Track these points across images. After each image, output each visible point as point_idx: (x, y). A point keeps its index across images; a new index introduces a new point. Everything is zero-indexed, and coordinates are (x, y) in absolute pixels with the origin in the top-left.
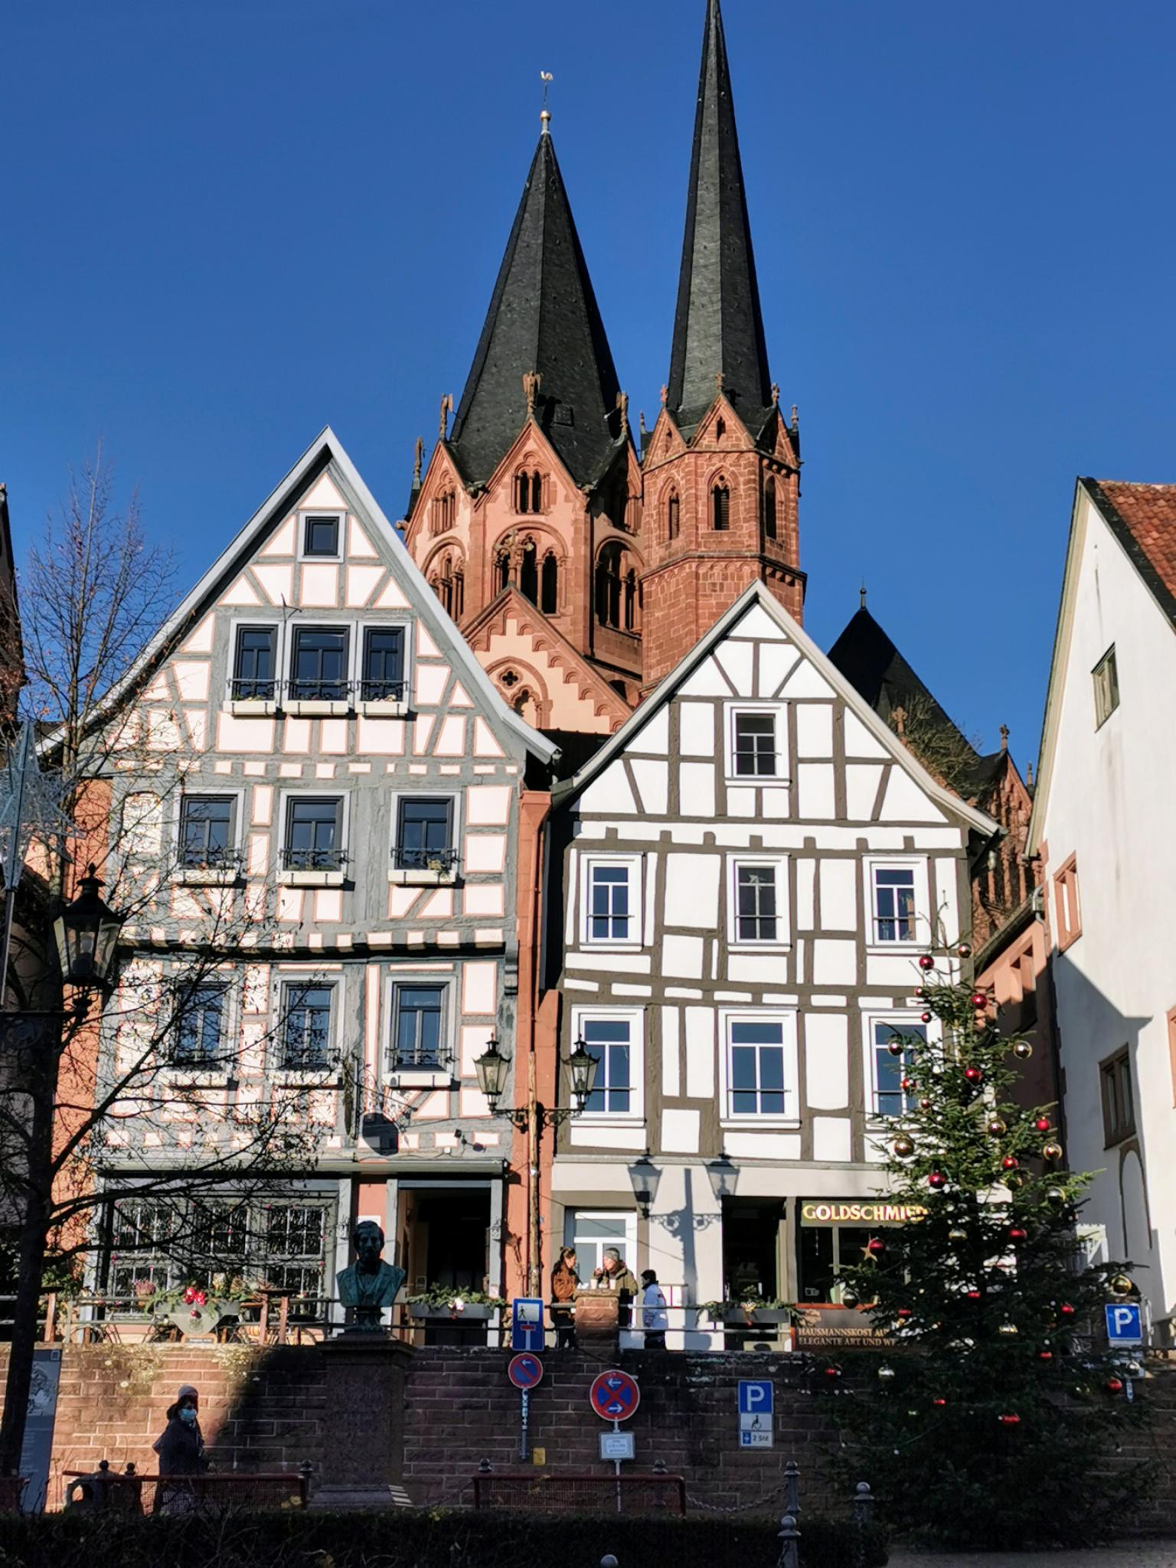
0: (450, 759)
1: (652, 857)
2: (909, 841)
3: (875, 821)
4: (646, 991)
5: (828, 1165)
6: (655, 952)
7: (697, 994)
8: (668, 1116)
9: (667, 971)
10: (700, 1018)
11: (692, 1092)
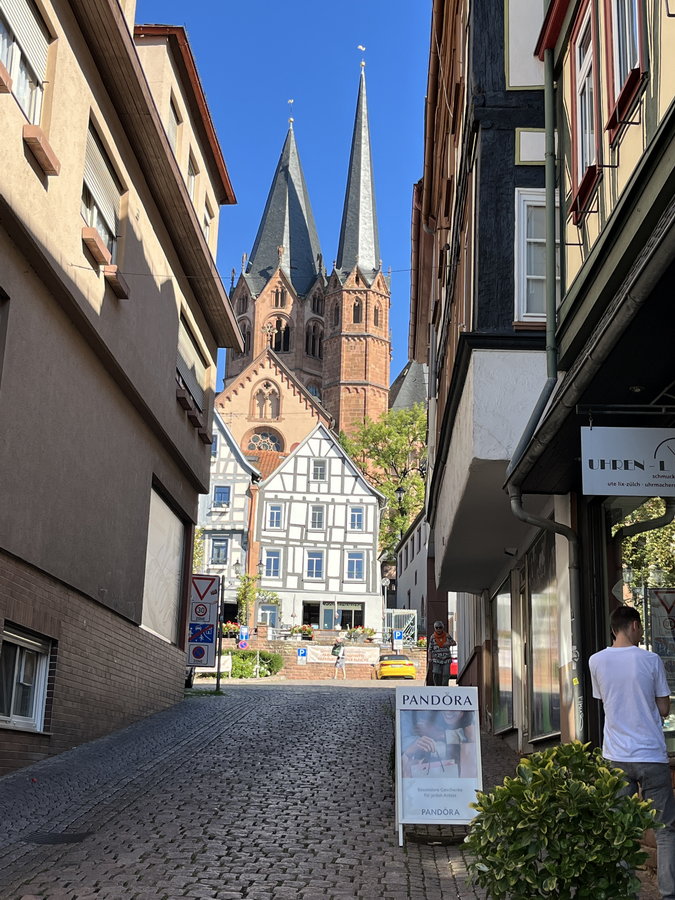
0: (230, 475)
1: (288, 504)
2: (361, 500)
3: (352, 494)
4: (284, 542)
5: (332, 593)
6: (287, 531)
7: (299, 544)
8: (289, 578)
9: (290, 537)
10: (299, 551)
11: (296, 572)
